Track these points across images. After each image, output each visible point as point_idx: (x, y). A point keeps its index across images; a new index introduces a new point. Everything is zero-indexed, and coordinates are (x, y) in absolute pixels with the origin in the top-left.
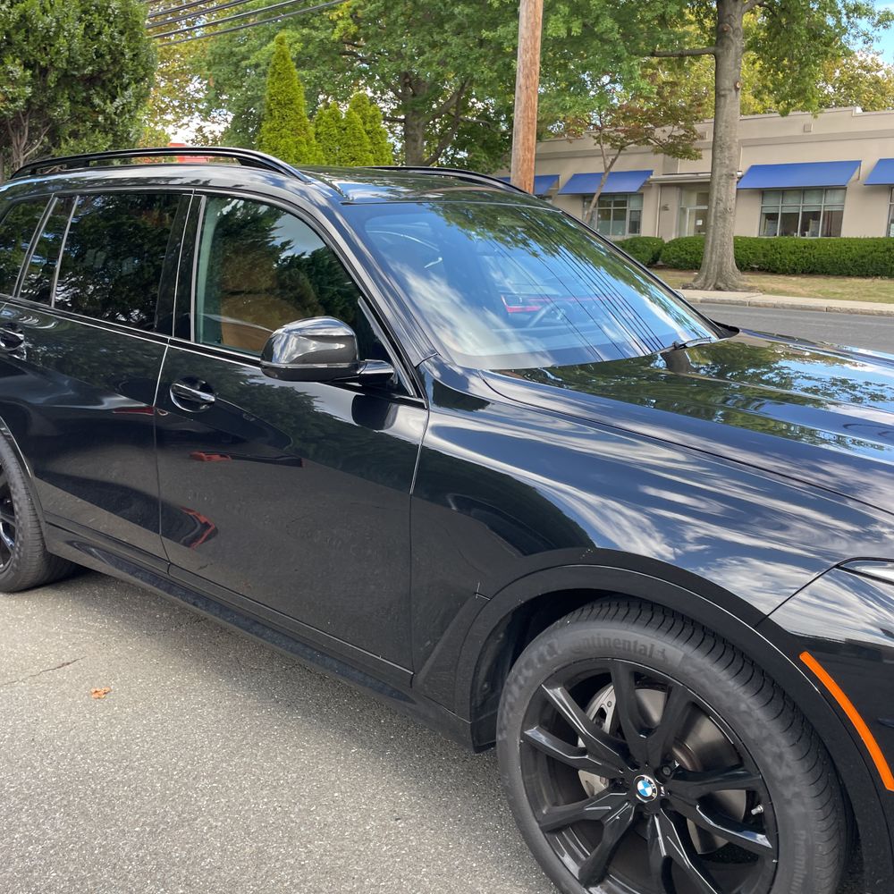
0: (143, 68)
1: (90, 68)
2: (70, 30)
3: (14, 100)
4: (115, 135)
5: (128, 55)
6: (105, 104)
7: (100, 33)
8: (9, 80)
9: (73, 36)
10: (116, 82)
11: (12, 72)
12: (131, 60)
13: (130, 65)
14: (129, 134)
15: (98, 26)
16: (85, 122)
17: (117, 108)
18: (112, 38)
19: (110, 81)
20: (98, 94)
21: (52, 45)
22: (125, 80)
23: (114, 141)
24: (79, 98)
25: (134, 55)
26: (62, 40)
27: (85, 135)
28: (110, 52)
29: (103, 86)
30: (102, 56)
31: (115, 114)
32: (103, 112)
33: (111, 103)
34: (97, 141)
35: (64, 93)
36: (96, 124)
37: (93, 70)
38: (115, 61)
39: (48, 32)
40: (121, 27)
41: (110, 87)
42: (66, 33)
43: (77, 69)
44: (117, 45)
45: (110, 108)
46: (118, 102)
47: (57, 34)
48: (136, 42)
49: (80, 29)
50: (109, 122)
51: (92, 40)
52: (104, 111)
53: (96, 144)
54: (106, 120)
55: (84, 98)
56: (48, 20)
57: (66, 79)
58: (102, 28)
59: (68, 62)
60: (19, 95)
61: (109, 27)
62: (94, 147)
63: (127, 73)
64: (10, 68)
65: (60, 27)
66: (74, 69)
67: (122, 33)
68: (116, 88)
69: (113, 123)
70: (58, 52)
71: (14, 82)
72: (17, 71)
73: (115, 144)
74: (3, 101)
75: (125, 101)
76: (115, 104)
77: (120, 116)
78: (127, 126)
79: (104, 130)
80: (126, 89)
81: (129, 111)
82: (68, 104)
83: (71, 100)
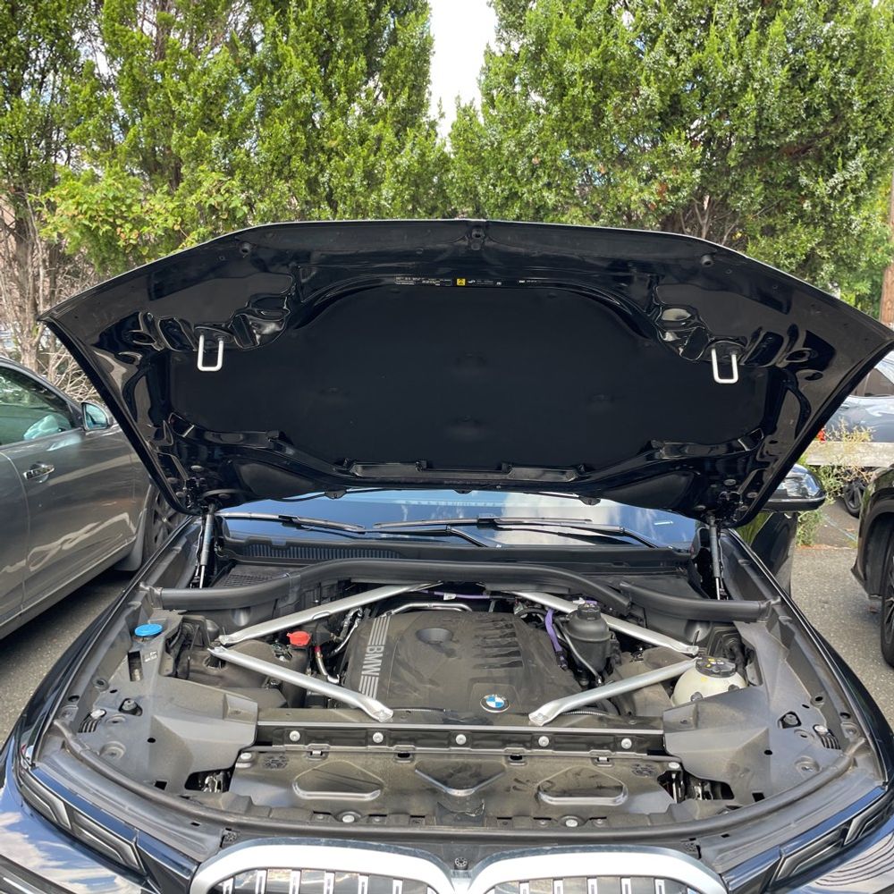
1: (796, 132)
2: (763, 80)
3: (676, 190)
4: (829, 227)
5: (858, 103)
6: (816, 182)
7: (813, 80)
8: (670, 163)
9: (766, 88)
10: (837, 149)
11: (674, 151)
12: (863, 112)
13: (860, 120)
14: (851, 224)
15: (814, 67)
16: (785, 212)
17: (833, 188)
18: (835, 81)
19: (829, 148)
20: (808, 170)
21: (736, 106)
22: (852, 145)
23: (828, 236)
24: (780, 178)
25: (871, 105)
26: (750, 96)
27: (784, 230)
28: (831, 105)
29: (819, 159)
30: (817, 112)
31: (831, 196)
32: (811, 195)
33: (826, 181)
34: (798, 238)
35: (753, 173)
36: (801, 214)
37: (799, 136)
38: (836, 118)
39: (731, 87)
40: (851, 64)
41: (828, 158)
42: (756, 85)
43: (777, 136)
44: (842, 93)
45: (822, 188)
46: (838, 177)
47: (744, 88)
48: (874, 83)
49: (782, 73)
50: (818, 209)
51: (803, 90)
52: (813, 194)
53: (796, 242)
54: (814, 206)
55: (787, 178)
56: (731, 69)
57: (758, 155)
58: (819, 68)
59: (758, 127)
60: (683, 182)
61: (831, 67)
62: (792, 246)
63: (856, 133)
64: (673, 145)
65: (749, 75)
66: (770, 137)
67: (852, 73)
68: (835, 158)
69: (825, 209)
70: (742, 115)
71: (678, 165)
72: (682, 149)
73: (828, 241)
74: (660, 193)
75: (848, 176)
76: (832, 182)
77: (837, 199)
78: (848, 213)
79: (810, 222)
80: (853, 157)
81: (854, 191)
82: (759, 189)
83: (769, 184)
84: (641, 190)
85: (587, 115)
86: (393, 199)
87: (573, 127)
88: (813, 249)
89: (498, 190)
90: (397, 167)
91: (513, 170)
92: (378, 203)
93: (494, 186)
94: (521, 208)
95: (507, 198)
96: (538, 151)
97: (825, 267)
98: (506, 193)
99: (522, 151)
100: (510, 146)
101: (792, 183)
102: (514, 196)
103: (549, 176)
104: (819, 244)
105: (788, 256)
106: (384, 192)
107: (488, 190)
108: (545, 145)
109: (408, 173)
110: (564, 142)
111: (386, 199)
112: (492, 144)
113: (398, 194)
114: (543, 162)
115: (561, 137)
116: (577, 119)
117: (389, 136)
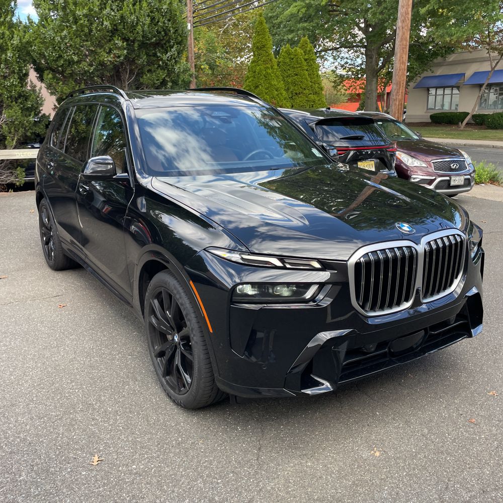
0: (181, 36)
1: (155, 39)
2: (143, 22)
3: (119, 57)
4: (168, 70)
5: (172, 31)
6: (163, 55)
7: (158, 22)
8: (116, 47)
9: (144, 24)
10: (168, 45)
11: (117, 44)
12: (174, 33)
13: (173, 36)
14: (175, 69)
15: (157, 18)
16: (154, 65)
17: (168, 57)
18: (164, 23)
19: (165, 44)
20: (160, 51)
21: (135, 30)
22: (172, 43)
23: (168, 73)
24: (151, 54)
25: (175, 31)
26: (139, 27)
27: (154, 71)
28: (164, 30)
29: (162, 47)
30: (160, 33)
31: (168, 60)
32: (162, 59)
33: (166, 55)
34: (159, 74)
35: (143, 52)
36: (159, 66)
37: (156, 40)
38: (166, 34)
39: (133, 23)
40: (168, 18)
41: (165, 47)
42: (141, 23)
43: (149, 40)
44: (167, 27)
45: (165, 57)
46: (169, 54)
47: (137, 23)
48: (176, 24)
49: (148, 20)
51: (155, 25)
53: (159, 75)
54: (163, 63)
55: (153, 53)
56: (132, 18)
57: (143, 45)
58: (159, 19)
59: (143, 37)
60: (121, 54)
61: (163, 18)
62: (158, 77)
63: (172, 40)
64: (117, 42)
65: (138, 20)
66: (147, 40)
67: (169, 20)
68: (167, 47)
69: (166, 64)
70: (138, 33)
71: (119, 48)
72: (120, 43)
73: (169, 75)
74: (114, 58)
75: (172, 54)
76: (167, 55)
77: (169, 61)
78: (173, 66)
79: (163, 69)
80: (172, 47)
81: (174, 59)
82: (145, 57)
83: (148, 55)
84: (107, 57)
85: (86, 30)
86: (12, 57)
87: (82, 34)
88: (164, 78)
89: (54, 54)
90: (12, 44)
91: (60, 48)
92: (6, 58)
93: (52, 53)
94: (63, 61)
95: (57, 58)
96: (69, 41)
97: (169, 84)
98: (57, 56)
99: (63, 41)
100: (58, 39)
101: (155, 55)
102: (60, 57)
103: (74, 50)
104: (166, 76)
105: (157, 80)
106: (9, 54)
107: (49, 54)
108: (71, 39)
109: (17, 47)
110: (78, 38)
111: (9, 57)
112: (51, 37)
113: (14, 55)
114: (71, 45)
115: (77, 37)
116: (82, 31)
117: (7, 33)
